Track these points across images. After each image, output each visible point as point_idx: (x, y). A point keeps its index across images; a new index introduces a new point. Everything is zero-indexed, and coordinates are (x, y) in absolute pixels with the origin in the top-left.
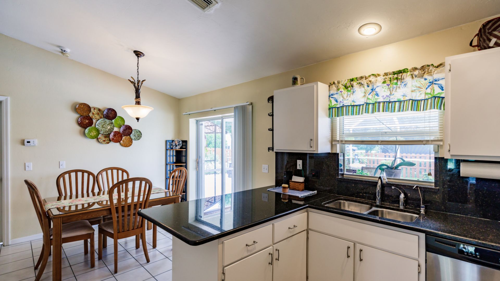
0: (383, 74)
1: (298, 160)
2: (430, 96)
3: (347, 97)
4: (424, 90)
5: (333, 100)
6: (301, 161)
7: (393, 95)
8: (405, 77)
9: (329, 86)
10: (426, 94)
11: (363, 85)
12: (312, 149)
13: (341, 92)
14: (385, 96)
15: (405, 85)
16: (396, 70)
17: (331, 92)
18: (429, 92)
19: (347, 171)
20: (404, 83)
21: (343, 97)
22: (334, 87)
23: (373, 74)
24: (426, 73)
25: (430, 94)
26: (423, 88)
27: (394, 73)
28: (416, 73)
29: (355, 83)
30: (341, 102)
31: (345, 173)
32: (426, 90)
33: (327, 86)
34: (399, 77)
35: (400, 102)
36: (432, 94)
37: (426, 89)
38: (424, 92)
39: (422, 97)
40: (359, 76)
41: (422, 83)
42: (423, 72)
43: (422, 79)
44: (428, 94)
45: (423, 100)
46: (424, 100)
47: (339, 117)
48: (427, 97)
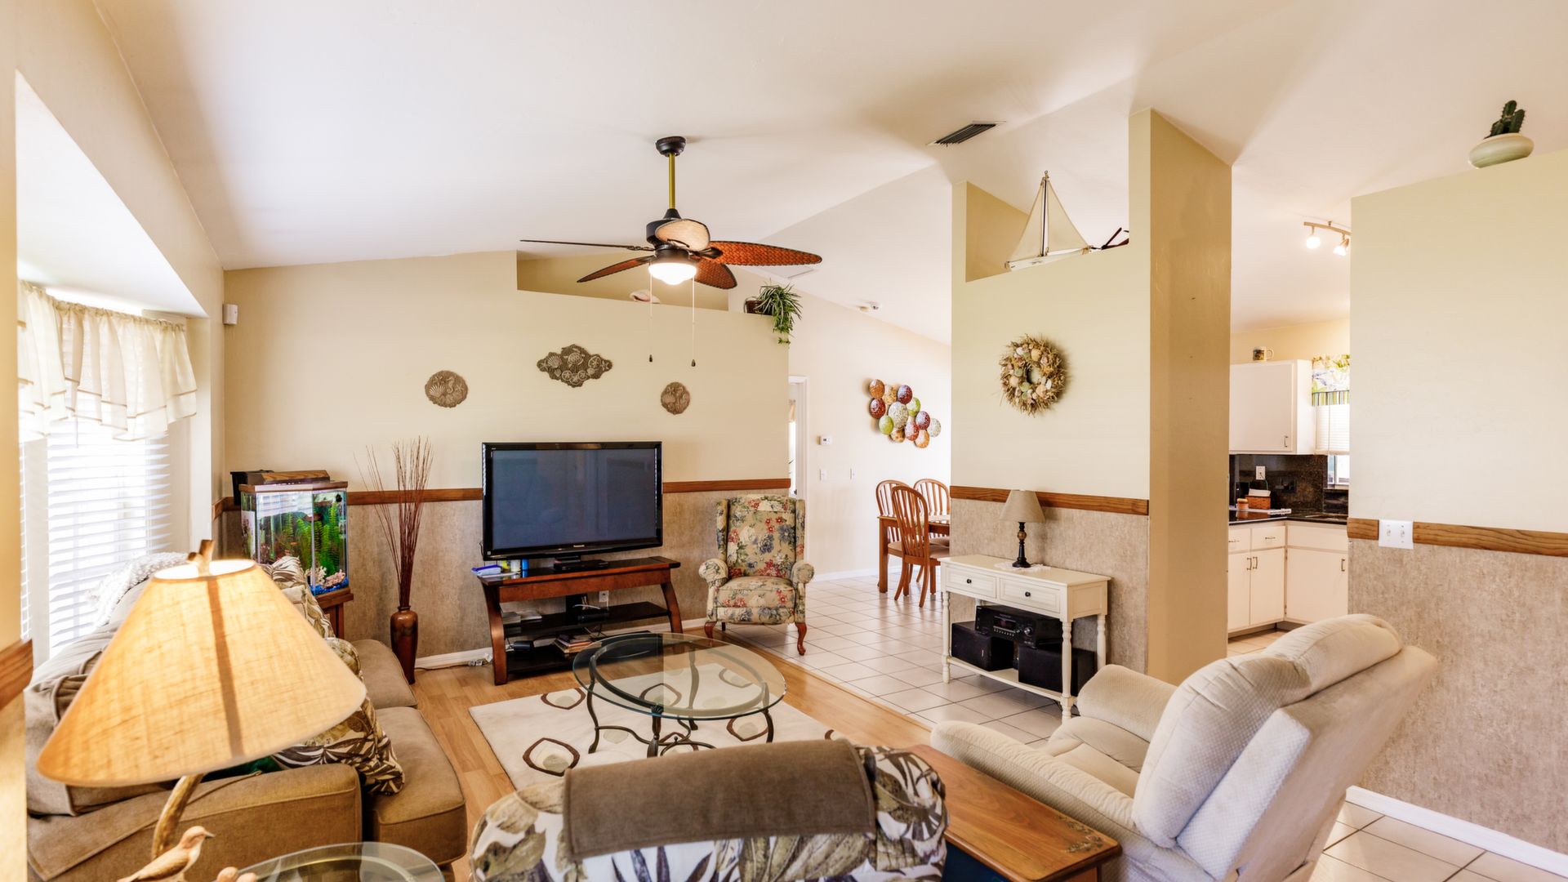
1: (1256, 467)
3: (1341, 379)
5: (1319, 383)
6: (1262, 468)
9: (1313, 362)
12: (1286, 449)
13: (1331, 372)
17: (1317, 371)
19: (1340, 481)
21: (1335, 379)
22: (1320, 365)
30: (1331, 385)
31: (1338, 483)
33: (1311, 362)
47: (1328, 406)
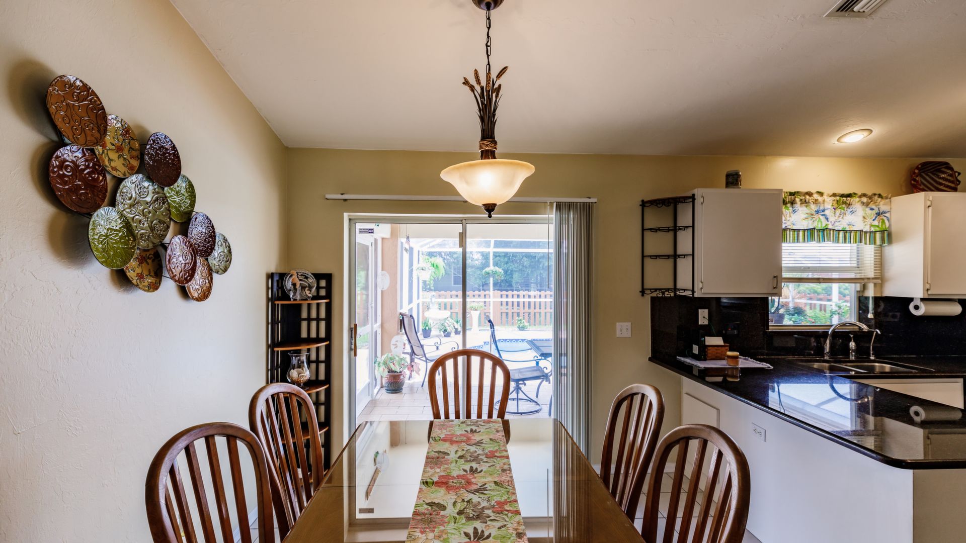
0: (831, 194)
1: (699, 310)
2: (878, 229)
4: (869, 221)
6: (706, 311)
7: (839, 222)
8: (853, 203)
10: (871, 225)
11: (807, 203)
12: (775, 291)
14: (833, 223)
15: (851, 212)
16: (847, 192)
18: (877, 224)
20: (851, 210)
23: (820, 191)
24: (872, 202)
25: (878, 226)
26: (867, 218)
27: (842, 196)
28: (865, 200)
29: (798, 200)
32: (872, 221)
34: (848, 202)
35: (845, 231)
36: (880, 226)
37: (874, 220)
38: (869, 223)
39: (867, 229)
40: (804, 190)
41: (867, 213)
42: (870, 201)
43: (867, 208)
44: (875, 226)
45: (867, 232)
46: (870, 232)
48: (873, 229)
